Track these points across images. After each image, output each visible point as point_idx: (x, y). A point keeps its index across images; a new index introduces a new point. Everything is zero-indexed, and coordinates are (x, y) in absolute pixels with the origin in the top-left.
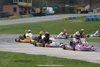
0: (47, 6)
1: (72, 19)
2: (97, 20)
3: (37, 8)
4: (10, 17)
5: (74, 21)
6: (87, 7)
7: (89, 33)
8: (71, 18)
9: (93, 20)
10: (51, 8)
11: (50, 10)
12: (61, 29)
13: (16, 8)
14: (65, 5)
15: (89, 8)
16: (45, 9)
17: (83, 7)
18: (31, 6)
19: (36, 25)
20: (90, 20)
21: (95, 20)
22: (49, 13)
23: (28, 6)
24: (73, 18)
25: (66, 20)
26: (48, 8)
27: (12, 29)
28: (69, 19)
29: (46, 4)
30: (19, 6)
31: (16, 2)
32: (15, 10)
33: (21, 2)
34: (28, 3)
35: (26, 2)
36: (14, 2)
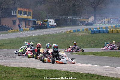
0: (49, 18)
1: (76, 32)
2: (104, 33)
3: (37, 20)
4: (9, 30)
5: (79, 34)
6: (91, 19)
7: (96, 46)
8: (75, 30)
9: (99, 33)
10: (53, 20)
11: (52, 22)
12: (66, 43)
13: (15, 21)
14: (68, 17)
15: (94, 19)
16: (46, 21)
17: (86, 19)
18: (31, 18)
19: (39, 38)
20: (96, 32)
21: (101, 33)
22: (50, 25)
23: (28, 19)
24: (77, 30)
25: (70, 32)
26: (49, 20)
27: (13, 43)
28: (73, 32)
29: (47, 17)
30: (18, 18)
31: (15, 15)
32: (14, 23)
33: (21, 14)
34: (28, 15)
35: (26, 14)
36: (13, 15)
